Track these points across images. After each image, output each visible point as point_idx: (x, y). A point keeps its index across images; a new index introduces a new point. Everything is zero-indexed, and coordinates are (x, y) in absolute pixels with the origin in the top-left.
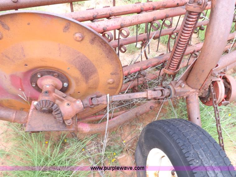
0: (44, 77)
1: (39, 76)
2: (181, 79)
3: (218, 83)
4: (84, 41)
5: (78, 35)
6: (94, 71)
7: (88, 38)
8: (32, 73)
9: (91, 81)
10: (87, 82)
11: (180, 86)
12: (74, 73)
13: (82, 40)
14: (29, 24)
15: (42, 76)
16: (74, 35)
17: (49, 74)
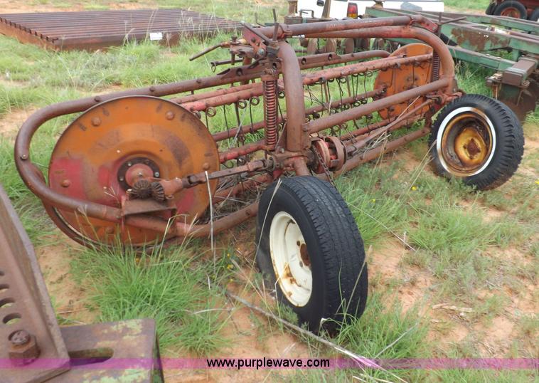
0: (134, 166)
1: (129, 165)
2: (279, 145)
3: (319, 142)
4: (175, 119)
5: (169, 114)
6: (187, 154)
7: (179, 114)
8: (121, 163)
9: (185, 167)
10: (180, 169)
11: (281, 152)
12: (167, 156)
13: (174, 117)
14: (127, 108)
15: (133, 164)
16: (166, 114)
17: (139, 162)
